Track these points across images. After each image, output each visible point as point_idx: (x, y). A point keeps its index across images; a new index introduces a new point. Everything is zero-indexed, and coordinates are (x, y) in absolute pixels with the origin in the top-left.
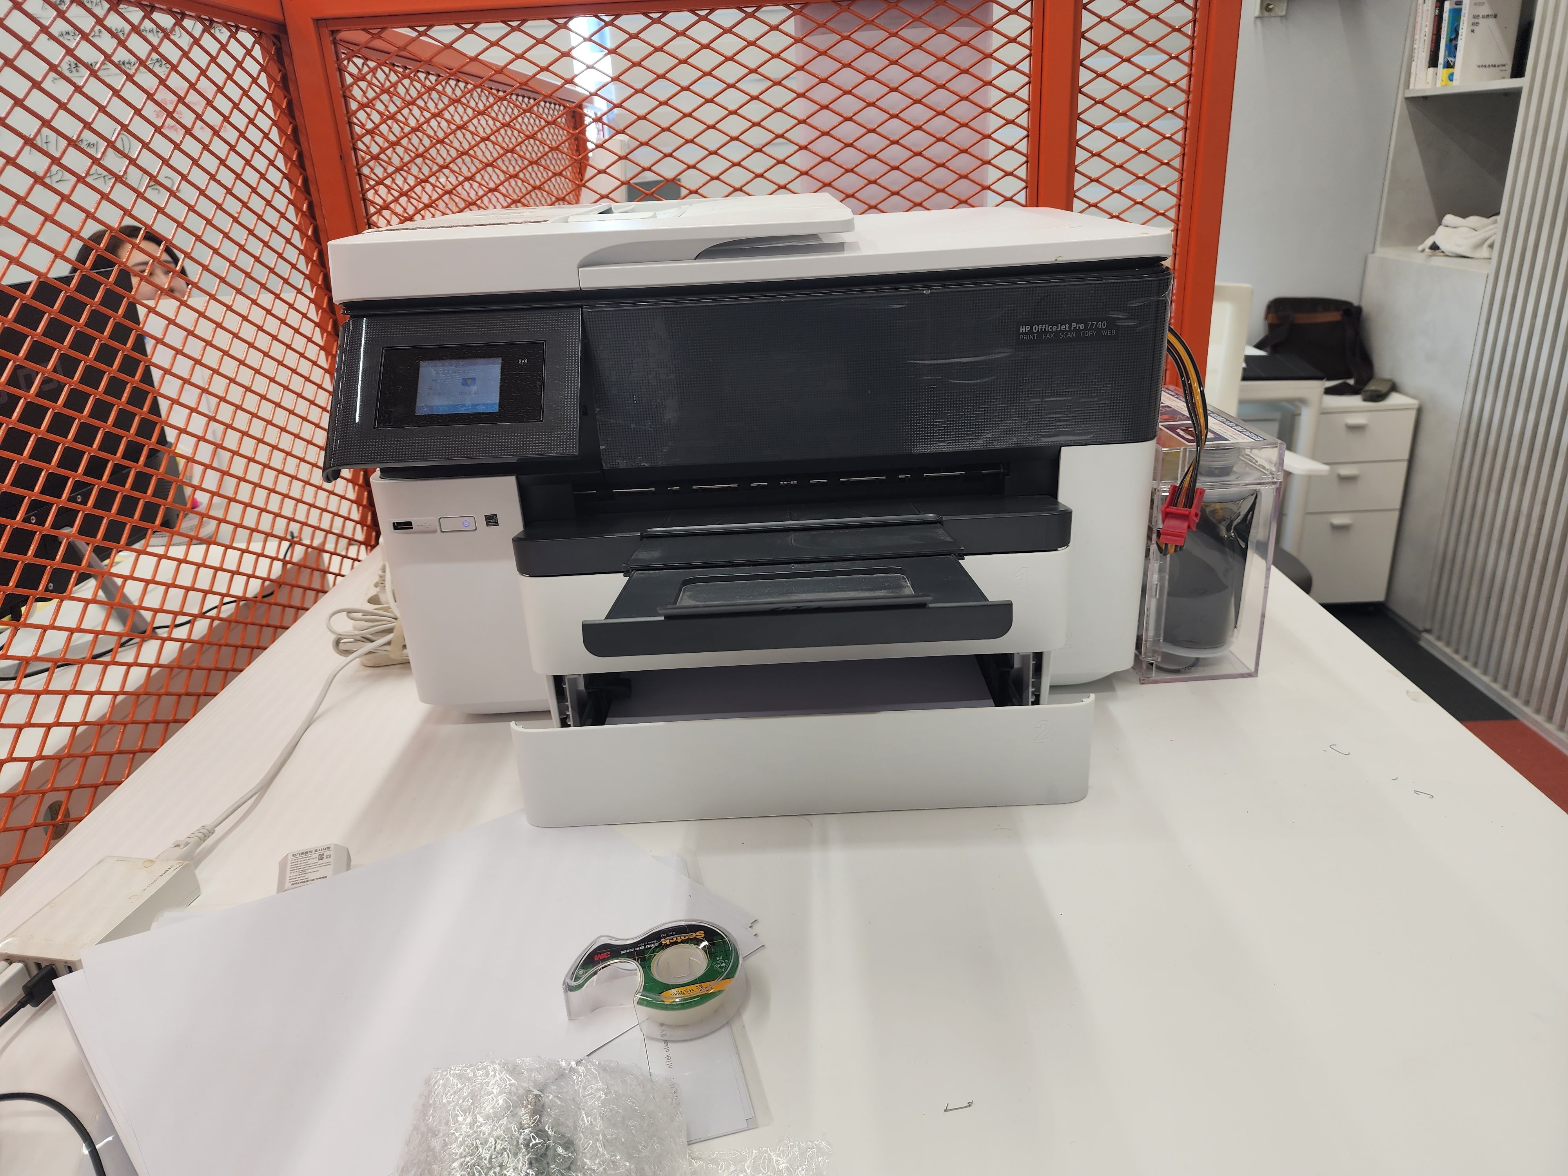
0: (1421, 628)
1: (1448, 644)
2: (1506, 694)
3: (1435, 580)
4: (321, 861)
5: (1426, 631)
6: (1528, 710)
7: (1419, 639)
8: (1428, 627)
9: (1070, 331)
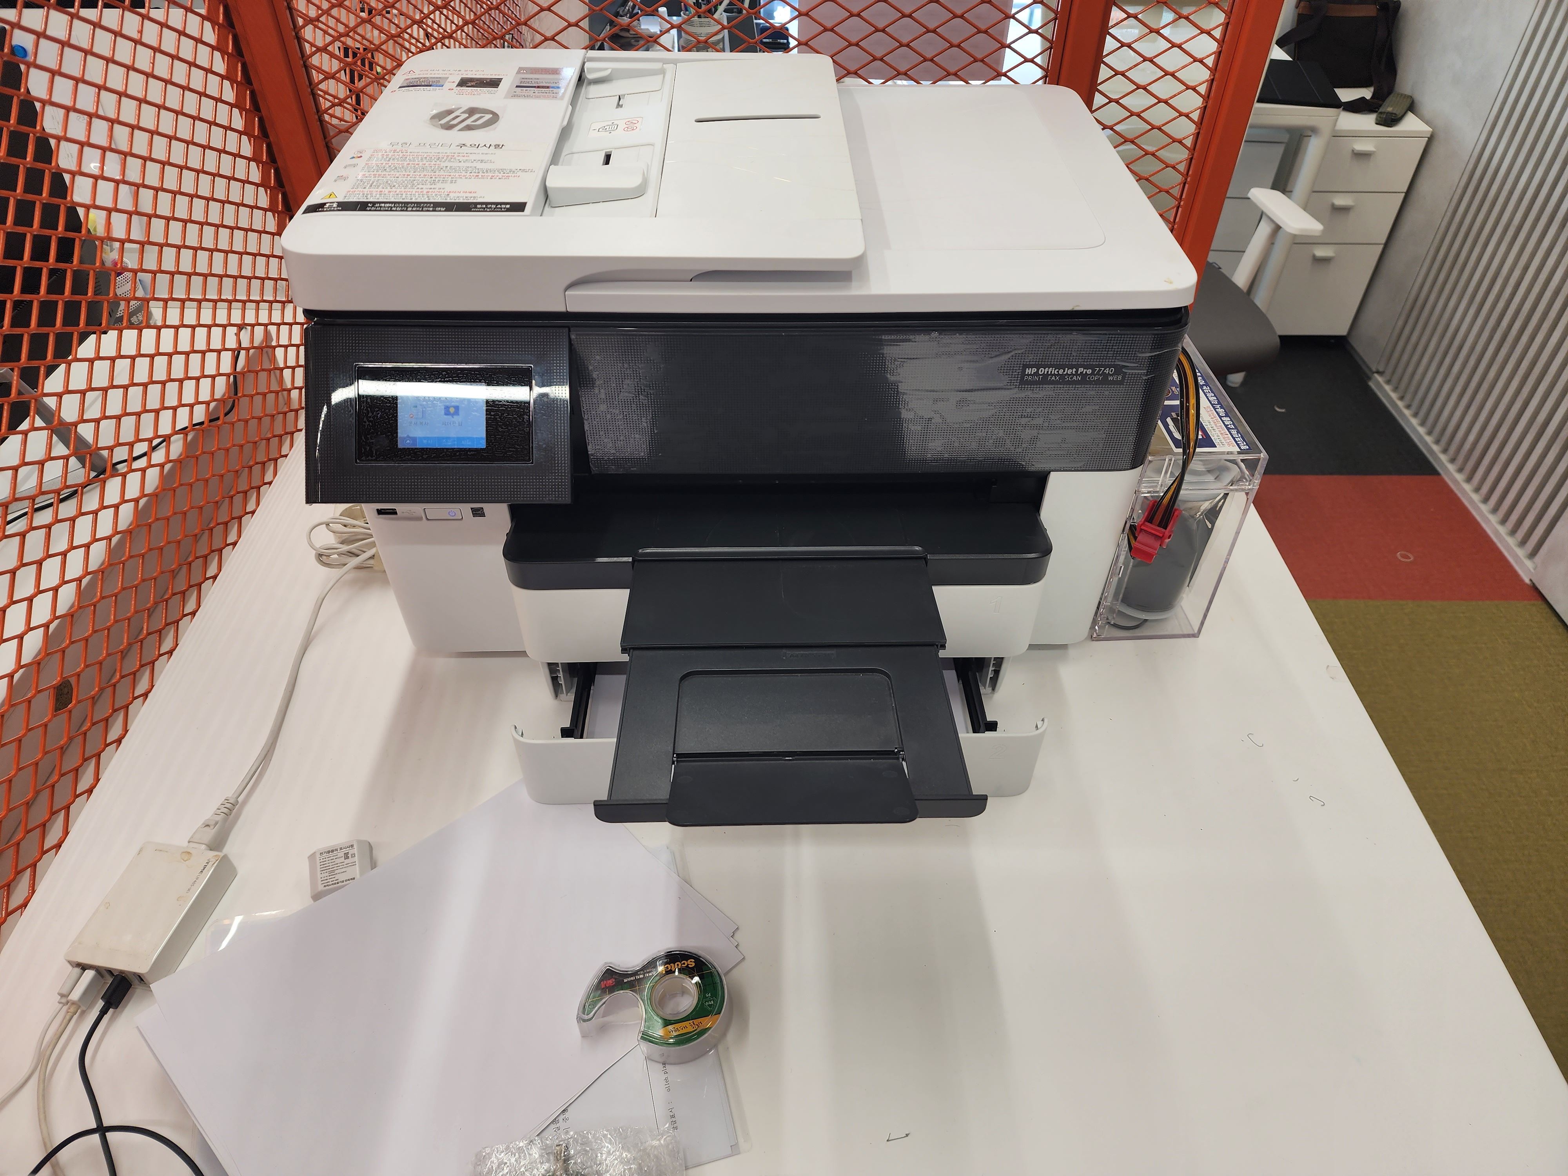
0: (1374, 370)
1: (1395, 389)
2: (1436, 448)
3: (1400, 323)
4: (347, 861)
5: (1378, 372)
6: (1451, 468)
7: (1369, 378)
8: (1381, 370)
9: (1077, 374)
